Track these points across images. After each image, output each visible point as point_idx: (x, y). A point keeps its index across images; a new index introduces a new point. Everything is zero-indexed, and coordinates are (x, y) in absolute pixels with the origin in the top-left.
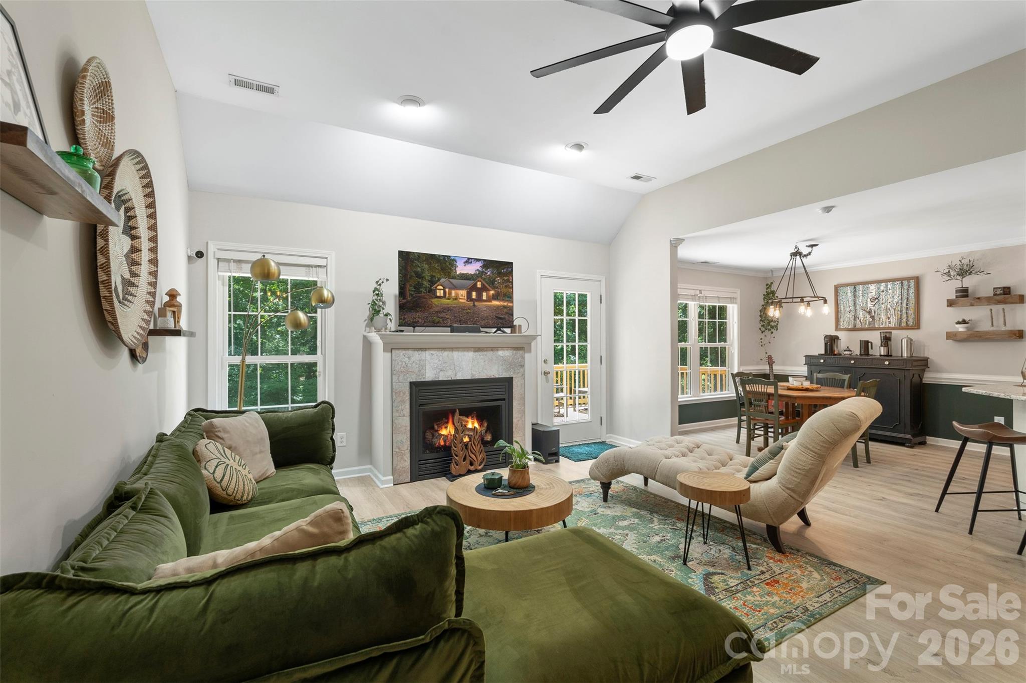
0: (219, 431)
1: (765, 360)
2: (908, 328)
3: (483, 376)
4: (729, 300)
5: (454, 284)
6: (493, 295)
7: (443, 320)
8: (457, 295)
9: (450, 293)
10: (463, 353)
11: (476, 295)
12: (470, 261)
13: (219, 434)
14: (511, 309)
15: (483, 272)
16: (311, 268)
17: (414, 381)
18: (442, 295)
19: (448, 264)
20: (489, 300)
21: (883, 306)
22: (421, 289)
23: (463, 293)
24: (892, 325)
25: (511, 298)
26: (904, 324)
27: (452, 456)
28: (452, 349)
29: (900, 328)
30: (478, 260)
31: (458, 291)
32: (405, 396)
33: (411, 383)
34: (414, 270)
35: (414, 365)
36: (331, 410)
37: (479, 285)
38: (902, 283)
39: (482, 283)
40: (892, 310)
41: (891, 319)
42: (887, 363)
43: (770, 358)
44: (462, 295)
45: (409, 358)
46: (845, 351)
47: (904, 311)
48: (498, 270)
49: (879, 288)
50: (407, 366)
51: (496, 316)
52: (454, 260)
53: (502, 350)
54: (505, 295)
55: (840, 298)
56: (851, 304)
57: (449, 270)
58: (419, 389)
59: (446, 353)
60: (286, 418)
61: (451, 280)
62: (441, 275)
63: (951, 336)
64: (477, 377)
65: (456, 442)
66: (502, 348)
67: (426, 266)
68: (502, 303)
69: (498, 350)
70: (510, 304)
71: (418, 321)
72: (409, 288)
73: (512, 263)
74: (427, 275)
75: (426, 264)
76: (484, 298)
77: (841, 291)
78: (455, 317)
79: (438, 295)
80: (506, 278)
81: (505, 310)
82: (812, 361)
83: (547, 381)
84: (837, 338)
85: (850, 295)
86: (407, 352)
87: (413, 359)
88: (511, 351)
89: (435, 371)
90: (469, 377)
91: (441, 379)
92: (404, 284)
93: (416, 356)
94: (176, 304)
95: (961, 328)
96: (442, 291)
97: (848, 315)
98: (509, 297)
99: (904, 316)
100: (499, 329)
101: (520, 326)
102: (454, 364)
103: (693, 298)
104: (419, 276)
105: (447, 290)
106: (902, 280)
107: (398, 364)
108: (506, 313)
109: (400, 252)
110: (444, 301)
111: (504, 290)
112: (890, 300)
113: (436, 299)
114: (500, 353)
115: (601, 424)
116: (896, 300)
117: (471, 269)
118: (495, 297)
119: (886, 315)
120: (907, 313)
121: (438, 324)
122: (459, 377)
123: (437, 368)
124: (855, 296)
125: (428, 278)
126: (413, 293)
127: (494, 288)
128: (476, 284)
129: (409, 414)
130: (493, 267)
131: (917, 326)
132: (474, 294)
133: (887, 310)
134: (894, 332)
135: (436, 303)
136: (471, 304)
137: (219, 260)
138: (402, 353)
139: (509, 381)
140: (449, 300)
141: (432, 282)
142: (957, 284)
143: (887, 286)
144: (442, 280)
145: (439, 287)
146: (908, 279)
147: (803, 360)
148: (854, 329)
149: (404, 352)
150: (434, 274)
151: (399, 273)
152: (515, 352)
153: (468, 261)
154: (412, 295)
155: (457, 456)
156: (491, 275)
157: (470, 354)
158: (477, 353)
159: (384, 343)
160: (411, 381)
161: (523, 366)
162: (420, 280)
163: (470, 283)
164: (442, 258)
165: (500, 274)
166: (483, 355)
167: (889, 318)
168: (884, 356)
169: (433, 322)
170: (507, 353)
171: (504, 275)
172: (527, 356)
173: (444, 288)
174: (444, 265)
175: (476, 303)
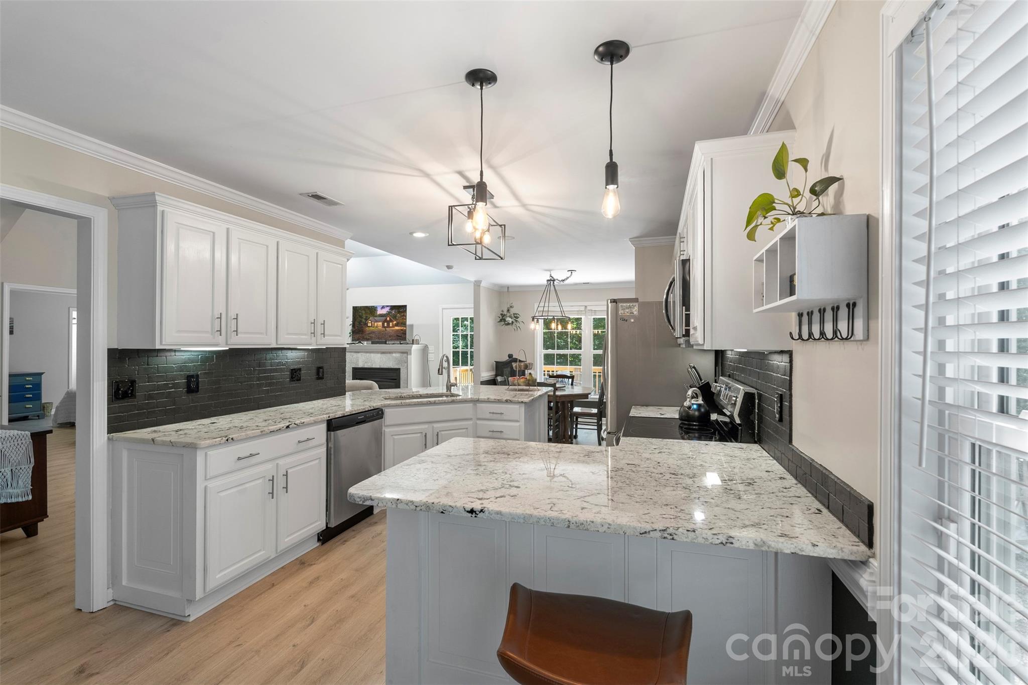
3: (385, 366)
7: (370, 338)
8: (377, 325)
9: (374, 324)
10: (375, 354)
14: (405, 331)
15: (390, 312)
19: (373, 310)
20: (393, 327)
22: (362, 323)
23: (380, 324)
28: (371, 352)
30: (388, 306)
31: (378, 323)
32: (350, 374)
33: (353, 368)
34: (359, 314)
35: (354, 359)
37: (388, 319)
39: (390, 318)
45: (352, 356)
48: (398, 310)
50: (351, 360)
51: (398, 335)
52: (376, 308)
54: (401, 323)
57: (374, 313)
58: (356, 371)
59: (368, 354)
61: (375, 318)
62: (370, 316)
64: (382, 367)
66: (395, 352)
67: (364, 312)
68: (400, 328)
69: (393, 353)
70: (405, 328)
71: (360, 338)
72: (356, 323)
74: (364, 316)
76: (391, 326)
78: (376, 336)
79: (369, 325)
80: (402, 314)
81: (402, 332)
86: (351, 353)
87: (354, 357)
88: (400, 354)
89: (363, 363)
90: (378, 367)
91: (366, 367)
92: (354, 321)
93: (355, 355)
96: (371, 324)
98: (404, 324)
100: (398, 342)
102: (371, 360)
104: (361, 317)
107: (348, 359)
109: (353, 307)
110: (371, 328)
111: (401, 321)
114: (394, 355)
117: (384, 311)
118: (397, 325)
122: (374, 367)
123: (364, 361)
125: (365, 317)
127: (396, 320)
130: (396, 309)
132: (386, 324)
135: (368, 329)
136: (384, 329)
138: (349, 354)
139: (399, 370)
140: (374, 328)
141: (366, 320)
144: (371, 318)
145: (369, 322)
150: (367, 315)
151: (353, 317)
152: (402, 354)
153: (383, 307)
154: (357, 326)
156: (395, 313)
157: (379, 355)
158: (382, 355)
161: (406, 362)
162: (361, 319)
163: (384, 318)
164: (371, 307)
165: (399, 312)
166: (385, 356)
169: (366, 339)
170: (398, 355)
171: (402, 312)
172: (409, 356)
173: (372, 322)
174: (371, 310)
175: (387, 329)
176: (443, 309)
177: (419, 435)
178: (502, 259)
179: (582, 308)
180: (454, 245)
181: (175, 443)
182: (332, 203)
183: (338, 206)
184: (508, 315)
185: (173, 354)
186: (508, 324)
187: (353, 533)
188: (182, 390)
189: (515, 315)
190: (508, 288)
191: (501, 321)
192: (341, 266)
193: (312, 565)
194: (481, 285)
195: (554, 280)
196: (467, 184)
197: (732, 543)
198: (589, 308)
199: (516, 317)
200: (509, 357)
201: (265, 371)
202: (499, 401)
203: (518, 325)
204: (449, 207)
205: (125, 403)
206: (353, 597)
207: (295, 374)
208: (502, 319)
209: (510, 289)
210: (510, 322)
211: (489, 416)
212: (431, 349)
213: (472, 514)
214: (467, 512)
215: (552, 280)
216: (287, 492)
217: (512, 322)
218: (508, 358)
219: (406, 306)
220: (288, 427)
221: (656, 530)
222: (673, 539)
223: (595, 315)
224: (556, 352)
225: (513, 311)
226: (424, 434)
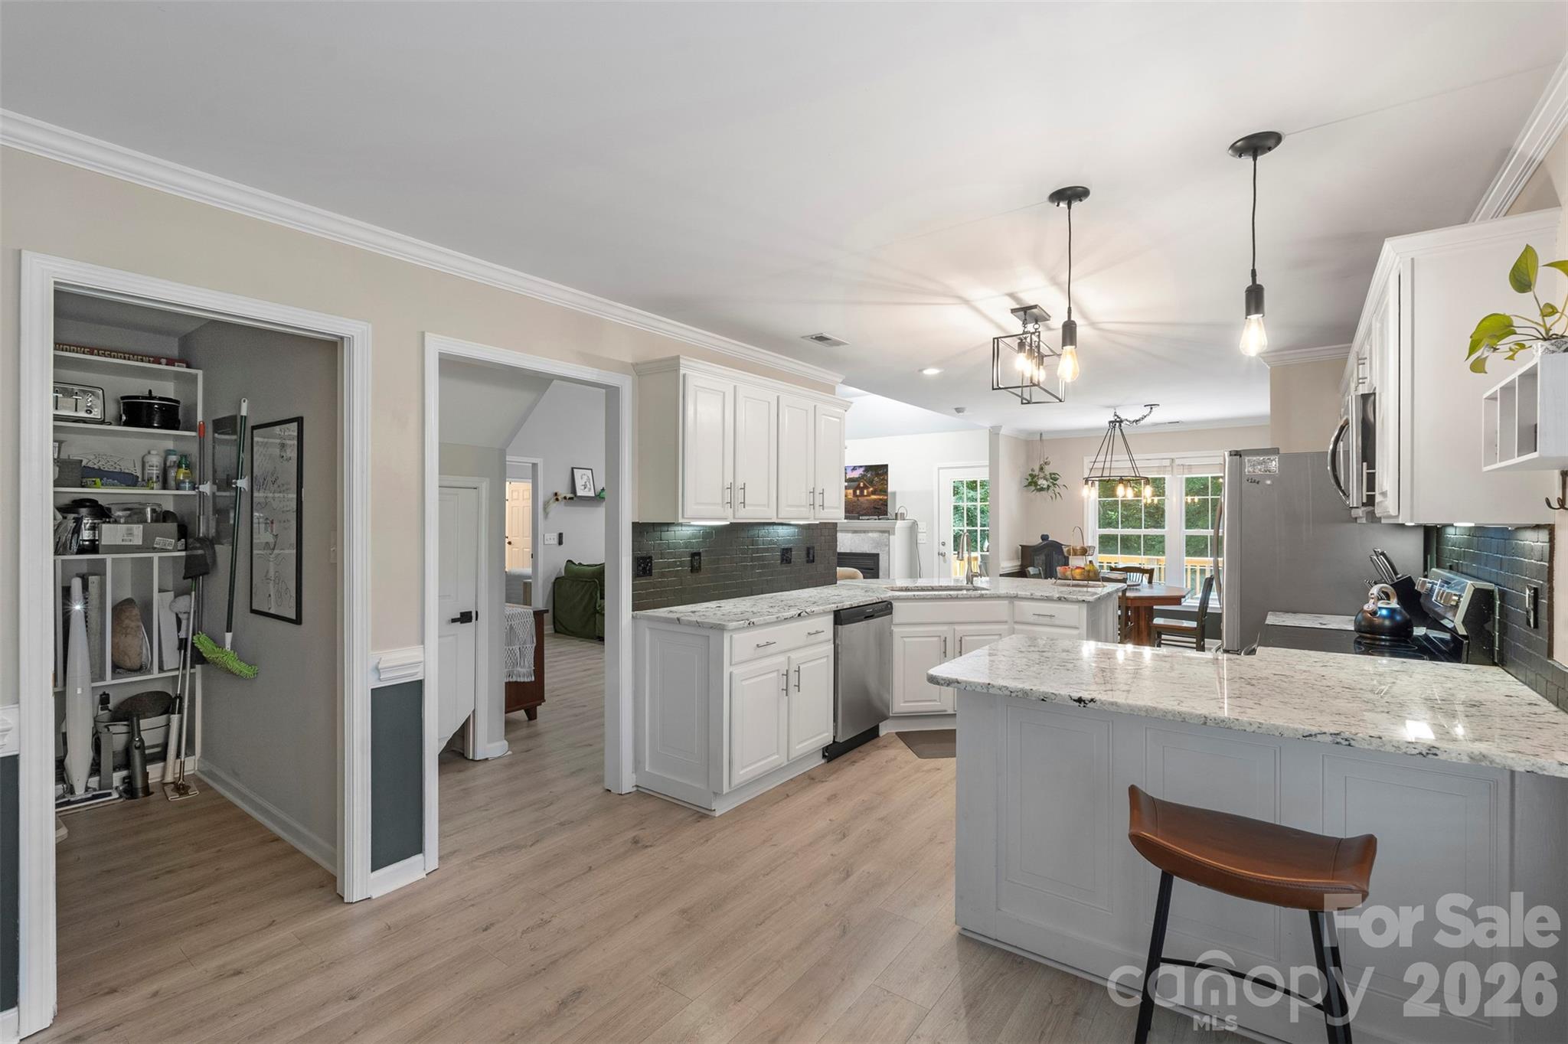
3: (858, 551)
6: (872, 491)
14: (886, 501)
15: (864, 475)
20: (868, 495)
23: (851, 491)
25: (886, 492)
30: (861, 467)
37: (862, 484)
39: (864, 483)
48: (876, 472)
51: (875, 508)
53: (875, 532)
54: (881, 491)
64: (854, 551)
66: (872, 531)
68: (878, 497)
69: (868, 532)
70: (886, 498)
76: (866, 494)
80: (882, 477)
81: (881, 502)
83: (945, 561)
88: (882, 534)
98: (884, 492)
100: (876, 517)
101: (896, 513)
108: (882, 504)
111: (881, 487)
114: (870, 534)
117: (858, 474)
118: (873, 493)
127: (873, 486)
128: (859, 484)
130: (872, 470)
132: (858, 492)
136: (856, 499)
139: (877, 555)
152: (884, 534)
153: (854, 468)
156: (871, 476)
157: (850, 535)
158: (855, 535)
161: (888, 545)
163: (856, 484)
165: (877, 475)
166: (858, 536)
170: (875, 535)
171: (881, 475)
172: (891, 537)
175: (860, 498)
176: (939, 469)
177: (936, 639)
178: (1061, 401)
179: (1167, 463)
180: (1000, 388)
181: (702, 623)
182: (838, 343)
183: (841, 347)
184: (1042, 475)
185: (680, 528)
186: (1042, 489)
187: (861, 754)
188: (687, 568)
189: (1053, 476)
190: (1041, 434)
191: (1030, 484)
192: (838, 420)
193: (823, 782)
194: (1001, 432)
195: (1121, 421)
196: (1018, 306)
197: (1436, 755)
198: (1177, 462)
199: (1054, 478)
200: (1043, 540)
201: (758, 551)
202: (1049, 599)
203: (1057, 490)
204: (994, 339)
205: (643, 581)
206: (882, 819)
207: (786, 555)
208: (1032, 482)
209: (1043, 435)
210: (1045, 486)
211: (1032, 619)
212: (922, 526)
213: (1080, 703)
214: (1074, 700)
215: (1118, 422)
216: (799, 691)
217: (1048, 486)
218: (1041, 541)
219: (886, 466)
220: (799, 615)
221: (1325, 733)
222: (1349, 745)
223: (1190, 472)
224: (1120, 531)
225: (1048, 470)
226: (943, 639)
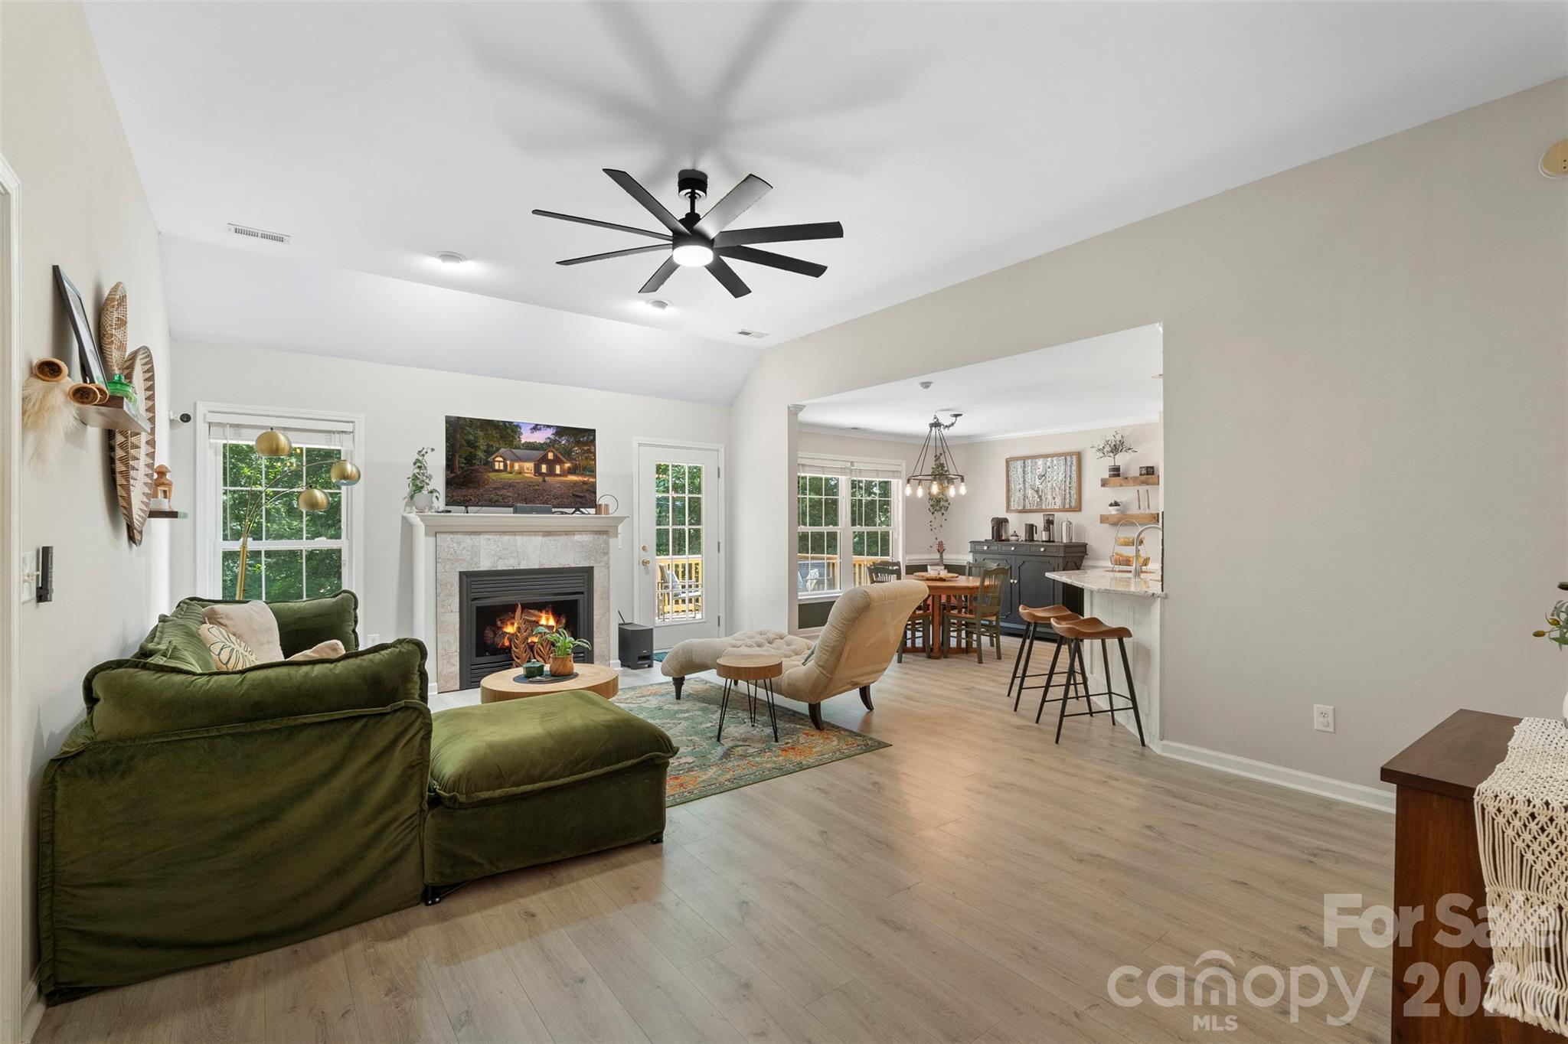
0: (222, 618)
1: (936, 547)
2: (1070, 510)
3: (554, 564)
4: (891, 474)
5: (518, 455)
6: (569, 468)
7: (503, 498)
8: (521, 468)
9: (512, 466)
10: (528, 537)
11: (547, 468)
12: (539, 427)
13: (221, 620)
14: (594, 485)
15: (556, 441)
16: (333, 435)
17: (465, 570)
18: (502, 468)
19: (510, 431)
20: (564, 474)
21: (1049, 485)
22: (474, 461)
23: (529, 466)
24: (1057, 507)
25: (593, 472)
26: (1067, 506)
27: (514, 660)
28: (514, 533)
29: (1064, 510)
30: (549, 427)
31: (523, 464)
32: (453, 588)
33: (461, 573)
34: (466, 438)
35: (464, 552)
36: (354, 600)
37: (550, 456)
38: (1066, 459)
39: (554, 454)
40: (1057, 490)
41: (1056, 500)
42: (1042, 549)
43: (941, 544)
44: (528, 469)
45: (459, 543)
46: (1012, 536)
47: (1068, 491)
48: (575, 439)
49: (1046, 464)
50: (455, 553)
51: (573, 495)
52: (518, 426)
53: (580, 534)
54: (585, 469)
55: (1011, 474)
56: (1021, 480)
57: (511, 439)
58: (469, 580)
59: (506, 538)
60: (299, 608)
61: (513, 450)
62: (500, 444)
63: (1104, 519)
64: (547, 566)
65: (517, 642)
66: (580, 532)
67: (480, 433)
68: (580, 478)
69: (574, 534)
70: (593, 480)
71: (471, 499)
72: (459, 461)
73: (594, 431)
74: (482, 444)
75: (481, 431)
76: (558, 471)
77: (1013, 464)
78: (519, 494)
79: (497, 468)
80: (586, 448)
81: (585, 487)
82: (978, 548)
83: (647, 573)
84: (1006, 521)
85: (1020, 470)
86: (455, 536)
87: (463, 544)
88: (592, 536)
89: (492, 559)
90: (536, 567)
91: (499, 568)
92: (453, 455)
93: (468, 541)
94: (166, 482)
95: (1113, 511)
96: (502, 464)
97: (1018, 494)
98: (591, 471)
99: (1068, 496)
100: (578, 509)
101: (607, 506)
102: (517, 551)
103: (843, 471)
104: (472, 444)
105: (508, 462)
106: (1065, 455)
107: (444, 550)
108: (587, 490)
109: (447, 417)
110: (504, 475)
111: (584, 463)
112: (1055, 478)
113: (494, 474)
114: (578, 537)
115: (719, 625)
116: (1060, 478)
117: (540, 437)
118: (572, 471)
119: (1052, 494)
120: (1070, 493)
121: (497, 504)
122: (523, 566)
123: (494, 555)
124: (1024, 472)
125: (484, 448)
126: (463, 465)
127: (570, 459)
128: (546, 455)
129: (458, 610)
130: (567, 435)
131: (1078, 508)
132: (543, 467)
133: (1053, 489)
134: (1056, 514)
135: (494, 478)
136: (540, 479)
137: (210, 424)
138: (449, 537)
139: (589, 571)
140: (510, 475)
141: (489, 452)
142: (1109, 461)
143: (1052, 461)
144: (502, 450)
145: (497, 459)
146: (1071, 454)
147: (968, 547)
148: (1024, 511)
149: (452, 536)
150: (492, 443)
151: (447, 442)
152: (596, 536)
153: (536, 428)
154: (462, 468)
155: (518, 659)
156: (567, 444)
157: (539, 539)
158: (546, 538)
159: (426, 526)
160: (461, 570)
161: (606, 553)
162: (473, 450)
163: (538, 454)
164: (501, 424)
165: (578, 443)
166: (554, 540)
167: (1054, 498)
168: (1046, 541)
169: (490, 500)
170: (586, 538)
171: (584, 444)
172: (612, 541)
173: (505, 460)
174: (505, 432)
175: (547, 478)
176: (639, 444)
